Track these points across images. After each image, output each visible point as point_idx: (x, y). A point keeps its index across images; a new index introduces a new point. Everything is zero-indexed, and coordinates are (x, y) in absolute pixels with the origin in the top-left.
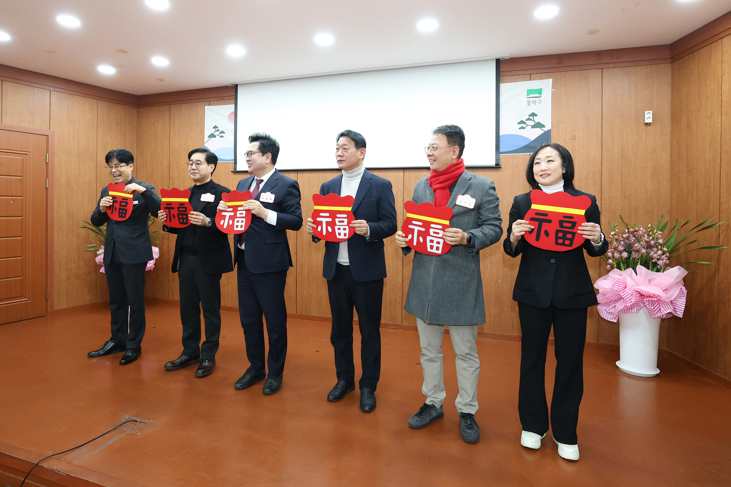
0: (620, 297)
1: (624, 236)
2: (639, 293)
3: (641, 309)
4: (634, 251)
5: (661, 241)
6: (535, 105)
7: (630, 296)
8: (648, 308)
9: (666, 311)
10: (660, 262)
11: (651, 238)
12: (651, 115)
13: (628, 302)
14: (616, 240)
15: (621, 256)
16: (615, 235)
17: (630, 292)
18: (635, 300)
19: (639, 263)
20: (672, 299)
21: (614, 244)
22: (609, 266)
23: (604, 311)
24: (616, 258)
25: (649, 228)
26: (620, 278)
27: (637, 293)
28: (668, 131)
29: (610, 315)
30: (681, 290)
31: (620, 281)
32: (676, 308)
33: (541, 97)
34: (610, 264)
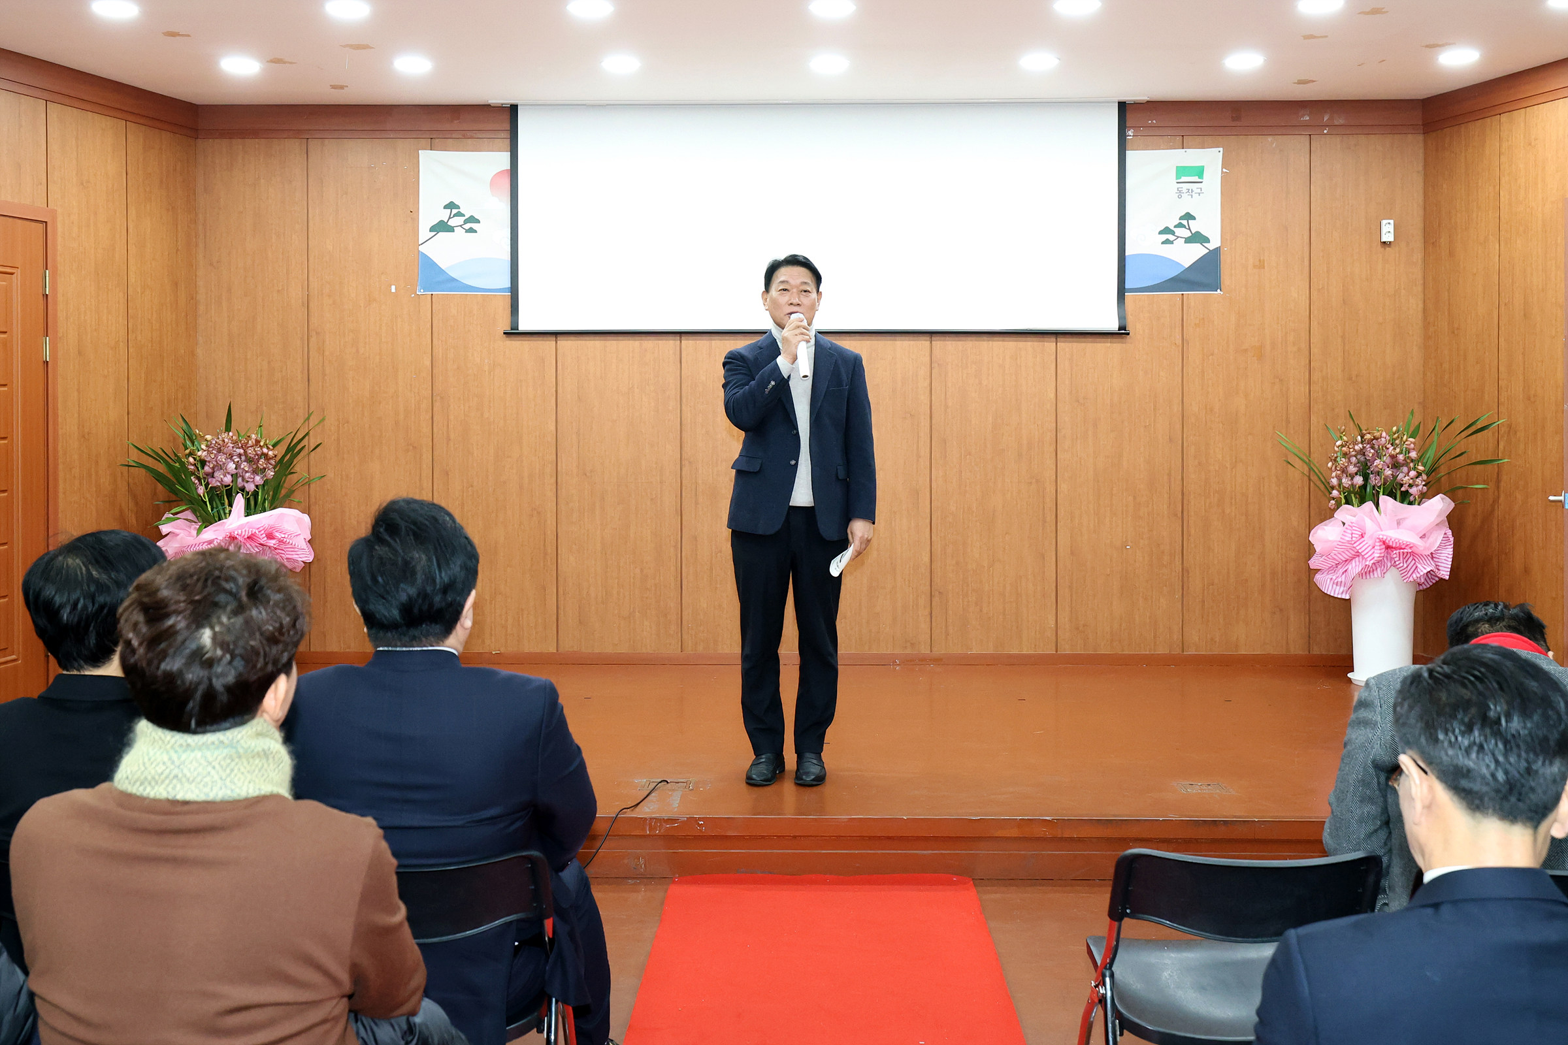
0: (1354, 553)
1: (1357, 448)
2: (1384, 543)
3: (1387, 570)
4: (1372, 473)
5: (1413, 454)
6: (1192, 197)
7: (1371, 549)
8: (1398, 566)
9: (1425, 569)
10: (1413, 490)
11: (1398, 450)
12: (1391, 228)
13: (1369, 559)
15: (1352, 484)
16: (1342, 446)
17: (1370, 542)
18: (1378, 555)
19: (1381, 493)
20: (1432, 551)
21: (1341, 463)
22: (1333, 502)
23: (1329, 580)
24: (1344, 487)
25: (1395, 434)
26: (1354, 519)
27: (1381, 543)
28: (1418, 256)
29: (1338, 588)
30: (1445, 536)
31: (1353, 524)
32: (1439, 564)
33: (1202, 182)
34: (1334, 499)
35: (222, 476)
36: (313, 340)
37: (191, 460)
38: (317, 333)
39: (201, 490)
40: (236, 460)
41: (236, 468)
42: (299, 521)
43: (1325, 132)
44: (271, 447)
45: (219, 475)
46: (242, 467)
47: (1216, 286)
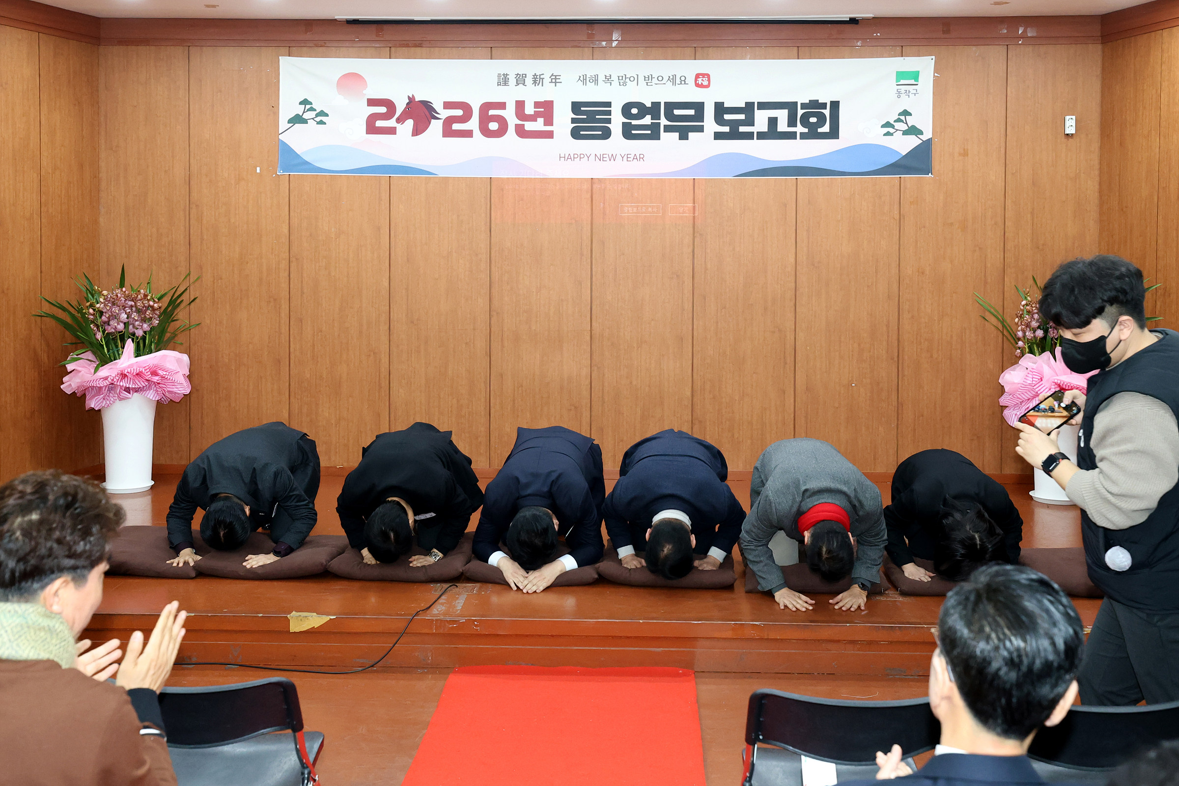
0: (1034, 393)
2: (1058, 386)
6: (909, 97)
7: (1048, 391)
12: (1073, 123)
14: (1029, 312)
15: (1035, 336)
16: (1027, 305)
17: (1047, 385)
19: (1058, 345)
21: (1025, 318)
22: (1019, 351)
23: (1014, 415)
24: (1028, 339)
26: (1034, 366)
27: (1056, 386)
28: (1096, 146)
31: (1034, 370)
33: (917, 85)
34: (1019, 348)
35: (116, 324)
36: (194, 211)
37: (91, 311)
38: (197, 206)
39: (99, 336)
40: (127, 311)
41: (127, 318)
42: (179, 361)
43: (1020, 42)
44: (157, 300)
45: (113, 323)
46: (133, 316)
47: (928, 171)
